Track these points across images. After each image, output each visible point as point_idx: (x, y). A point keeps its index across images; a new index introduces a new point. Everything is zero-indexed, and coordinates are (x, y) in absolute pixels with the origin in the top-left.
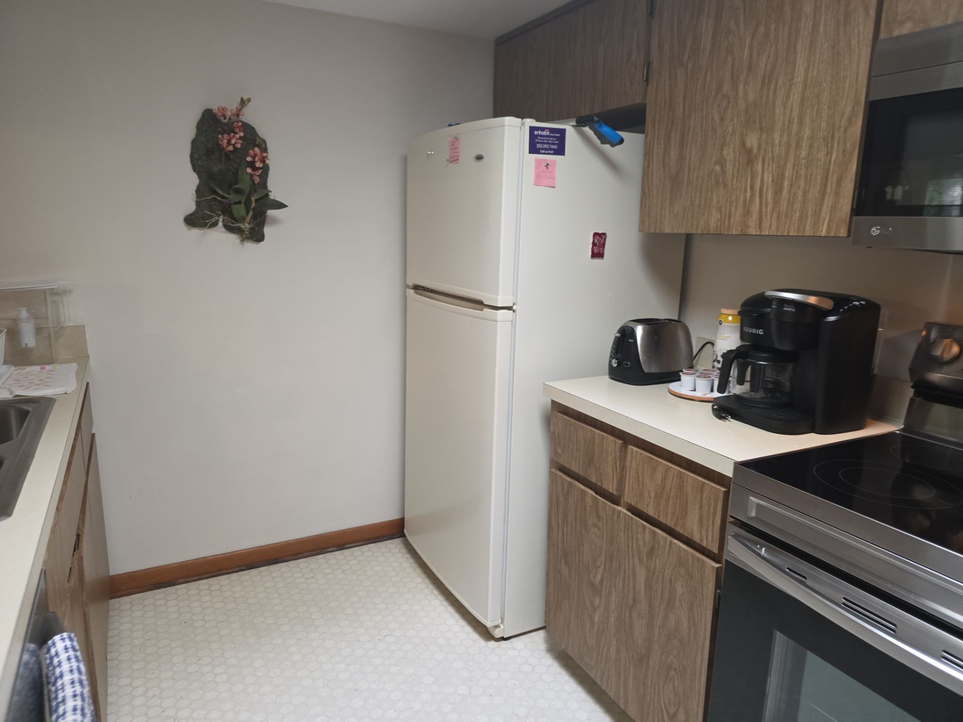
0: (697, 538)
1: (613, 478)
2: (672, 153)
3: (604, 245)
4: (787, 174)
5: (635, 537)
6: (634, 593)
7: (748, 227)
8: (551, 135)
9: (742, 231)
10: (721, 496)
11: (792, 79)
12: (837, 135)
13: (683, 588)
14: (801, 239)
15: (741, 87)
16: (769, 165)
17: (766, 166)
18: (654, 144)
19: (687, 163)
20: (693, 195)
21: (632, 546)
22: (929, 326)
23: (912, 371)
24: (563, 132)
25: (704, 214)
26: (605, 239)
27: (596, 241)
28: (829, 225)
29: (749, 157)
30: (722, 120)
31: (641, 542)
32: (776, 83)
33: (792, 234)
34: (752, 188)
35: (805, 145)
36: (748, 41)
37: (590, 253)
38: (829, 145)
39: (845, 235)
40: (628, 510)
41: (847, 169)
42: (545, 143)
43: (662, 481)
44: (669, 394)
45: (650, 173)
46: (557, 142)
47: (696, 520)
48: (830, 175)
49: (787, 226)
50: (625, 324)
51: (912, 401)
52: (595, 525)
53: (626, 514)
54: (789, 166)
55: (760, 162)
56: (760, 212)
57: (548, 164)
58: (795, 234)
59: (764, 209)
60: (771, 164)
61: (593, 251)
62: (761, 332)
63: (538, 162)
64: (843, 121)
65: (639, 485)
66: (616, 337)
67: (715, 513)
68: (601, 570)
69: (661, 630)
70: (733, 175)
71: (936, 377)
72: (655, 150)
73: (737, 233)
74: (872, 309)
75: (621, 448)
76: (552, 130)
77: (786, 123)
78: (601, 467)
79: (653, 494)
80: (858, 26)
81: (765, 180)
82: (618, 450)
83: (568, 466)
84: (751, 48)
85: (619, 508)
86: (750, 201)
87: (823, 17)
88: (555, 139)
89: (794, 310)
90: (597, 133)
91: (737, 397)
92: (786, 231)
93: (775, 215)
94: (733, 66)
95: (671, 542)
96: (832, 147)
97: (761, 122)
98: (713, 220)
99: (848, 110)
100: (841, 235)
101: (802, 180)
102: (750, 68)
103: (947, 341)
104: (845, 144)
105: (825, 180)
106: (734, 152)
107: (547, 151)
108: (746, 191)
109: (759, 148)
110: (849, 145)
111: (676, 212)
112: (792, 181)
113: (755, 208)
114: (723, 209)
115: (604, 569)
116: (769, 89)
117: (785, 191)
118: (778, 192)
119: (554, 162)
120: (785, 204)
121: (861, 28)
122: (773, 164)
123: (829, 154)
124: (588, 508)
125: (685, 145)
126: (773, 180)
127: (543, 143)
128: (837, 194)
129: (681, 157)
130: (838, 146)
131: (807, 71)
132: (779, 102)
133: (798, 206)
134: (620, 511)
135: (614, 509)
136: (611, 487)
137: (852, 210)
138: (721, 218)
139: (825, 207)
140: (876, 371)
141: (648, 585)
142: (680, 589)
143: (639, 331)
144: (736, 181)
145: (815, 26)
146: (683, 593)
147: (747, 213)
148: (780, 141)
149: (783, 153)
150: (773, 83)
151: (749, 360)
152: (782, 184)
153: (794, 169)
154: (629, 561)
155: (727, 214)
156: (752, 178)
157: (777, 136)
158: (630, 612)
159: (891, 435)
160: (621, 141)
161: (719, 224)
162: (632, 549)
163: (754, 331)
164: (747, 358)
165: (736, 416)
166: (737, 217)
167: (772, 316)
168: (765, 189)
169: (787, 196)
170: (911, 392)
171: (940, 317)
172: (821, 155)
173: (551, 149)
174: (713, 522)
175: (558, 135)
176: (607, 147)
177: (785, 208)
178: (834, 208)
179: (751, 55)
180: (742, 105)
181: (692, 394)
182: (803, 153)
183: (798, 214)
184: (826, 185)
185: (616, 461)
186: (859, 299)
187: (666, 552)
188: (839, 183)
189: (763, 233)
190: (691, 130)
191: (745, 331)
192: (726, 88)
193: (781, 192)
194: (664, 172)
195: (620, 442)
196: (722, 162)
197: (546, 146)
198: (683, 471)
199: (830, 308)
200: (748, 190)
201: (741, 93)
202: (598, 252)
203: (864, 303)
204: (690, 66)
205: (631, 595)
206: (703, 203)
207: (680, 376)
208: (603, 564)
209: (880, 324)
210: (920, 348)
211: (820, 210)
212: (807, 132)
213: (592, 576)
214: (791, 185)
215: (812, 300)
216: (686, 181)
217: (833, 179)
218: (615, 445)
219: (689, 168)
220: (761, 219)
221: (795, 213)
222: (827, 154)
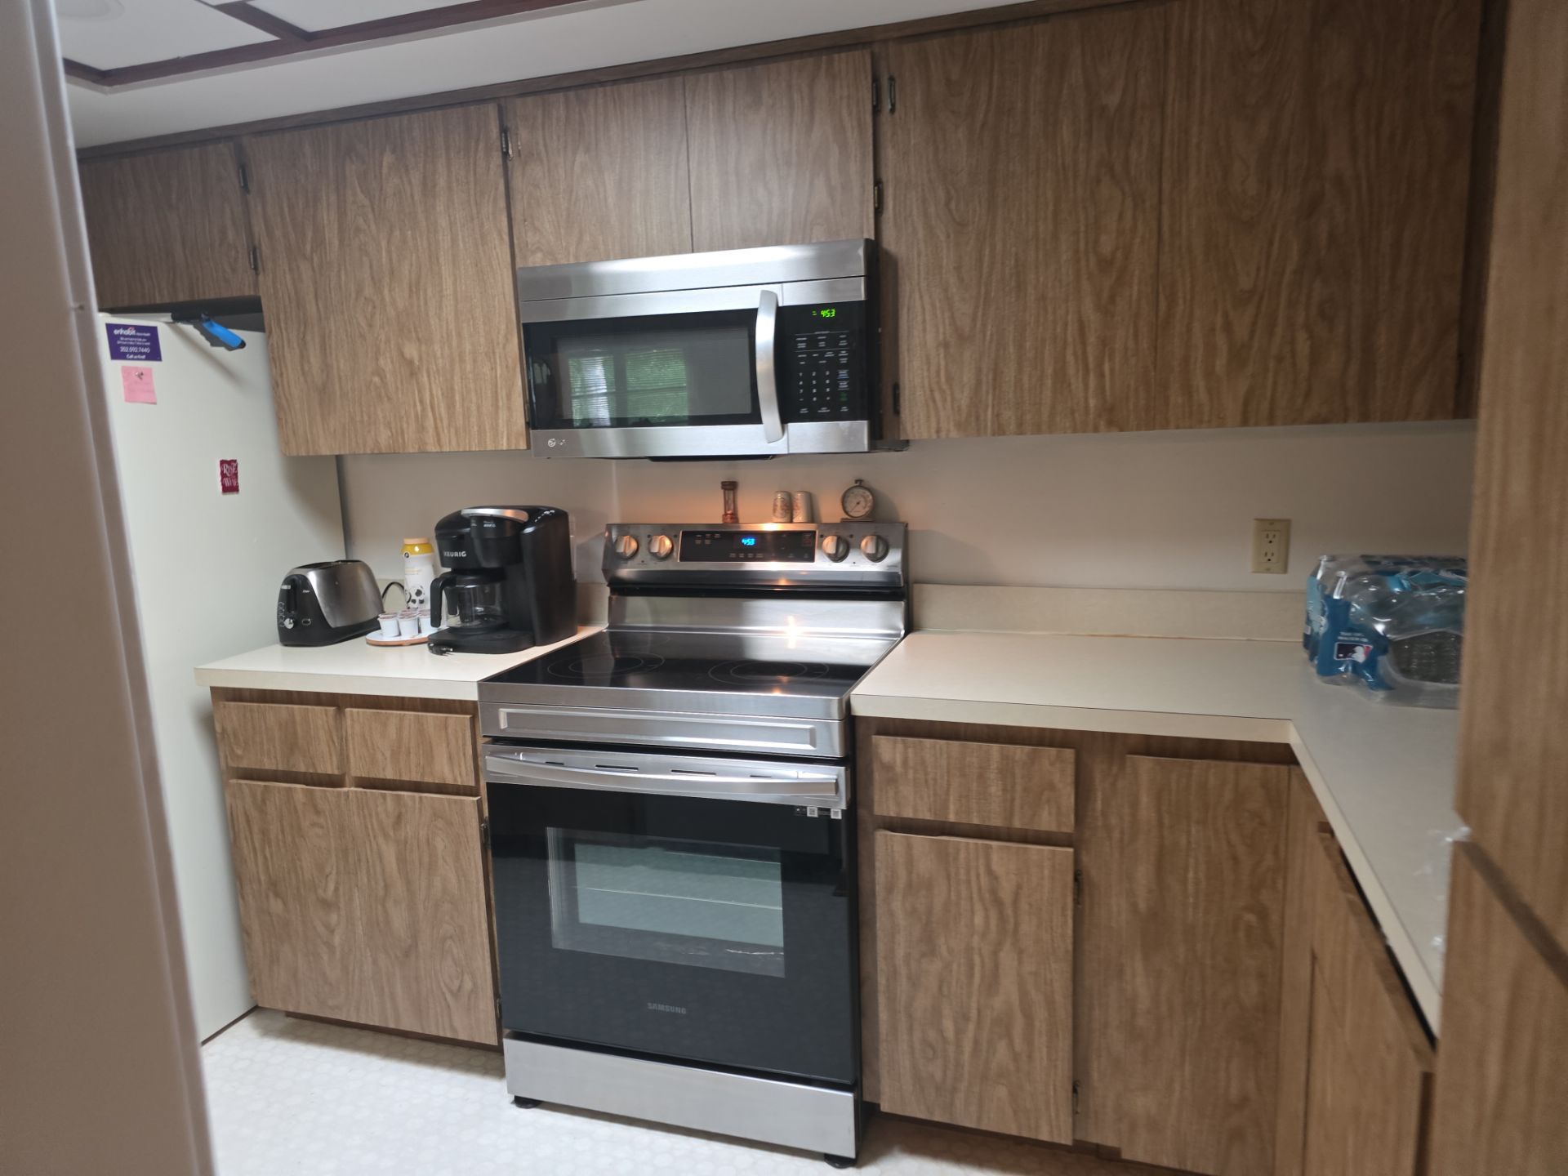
0: (450, 780)
1: (331, 755)
2: (312, 360)
3: (236, 475)
4: (456, 388)
5: (374, 814)
6: (385, 881)
7: (426, 444)
8: (138, 334)
9: (419, 448)
10: (468, 723)
11: (441, 291)
12: (497, 351)
13: (444, 841)
14: (484, 454)
15: (386, 292)
16: (435, 379)
17: (433, 379)
18: (283, 347)
19: (335, 371)
20: (352, 410)
21: (372, 825)
22: (609, 527)
23: (605, 571)
24: (153, 330)
25: (369, 432)
26: (236, 467)
27: (225, 471)
28: (508, 439)
29: (412, 370)
30: (370, 326)
31: (383, 816)
32: (425, 290)
33: (474, 449)
34: (421, 402)
35: (468, 358)
36: (384, 244)
37: (220, 488)
38: (492, 360)
39: (525, 447)
40: (357, 786)
41: (513, 384)
42: (132, 346)
43: (397, 733)
44: (368, 646)
45: (285, 383)
46: (148, 344)
47: (445, 760)
48: (499, 391)
49: (467, 441)
50: (290, 572)
51: (610, 599)
52: (314, 825)
53: (356, 792)
54: (457, 379)
55: (425, 375)
56: (436, 428)
57: (142, 374)
58: (477, 449)
59: (439, 425)
60: (437, 377)
61: (223, 485)
62: (463, 554)
63: (125, 371)
64: (501, 337)
65: (368, 750)
66: (282, 591)
67: (464, 744)
68: (333, 877)
69: (426, 904)
70: (397, 388)
71: (626, 572)
72: (287, 355)
73: (413, 451)
74: (561, 516)
75: (336, 716)
76: (138, 328)
77: (445, 335)
78: (311, 749)
79: (388, 754)
80: (495, 248)
81: (434, 392)
82: (331, 718)
83: (258, 767)
84: (389, 252)
85: (345, 789)
86: (422, 416)
87: (460, 233)
88: (144, 340)
89: (494, 526)
90: (204, 332)
91: (452, 630)
92: (468, 447)
93: (452, 430)
94: (371, 267)
95: (421, 798)
96: (495, 363)
97: (416, 332)
98: (384, 438)
99: (503, 327)
100: (522, 448)
101: (473, 394)
102: (392, 272)
103: (625, 538)
104: (506, 359)
105: (495, 394)
106: (392, 362)
107: (136, 356)
108: (415, 406)
109: (421, 359)
110: (510, 360)
111: (332, 430)
112: (463, 395)
113: (430, 423)
114: (393, 425)
115: (338, 873)
116: (418, 299)
117: (458, 405)
118: (450, 406)
119: (150, 370)
120: (461, 418)
121: (498, 250)
122: (439, 377)
123: (493, 369)
124: (300, 807)
125: (328, 351)
126: (443, 394)
127: (129, 346)
128: (509, 408)
129: (326, 367)
130: (501, 362)
131: (455, 283)
132: (432, 313)
133: (474, 420)
134: (348, 792)
135: (339, 794)
136: (329, 768)
137: (527, 424)
138: (392, 435)
139: (500, 421)
140: (575, 577)
141: (402, 860)
142: (440, 843)
143: (313, 577)
144: (402, 393)
145: (454, 241)
146: (445, 847)
147: (421, 429)
148: (442, 354)
149: (448, 366)
150: (421, 293)
151: (457, 586)
152: (453, 397)
153: (462, 382)
154: (371, 845)
155: (399, 430)
156: (419, 392)
157: (437, 347)
158: (384, 906)
159: (600, 634)
160: (243, 345)
161: (391, 442)
162: (373, 829)
163: (456, 554)
164: (455, 584)
165: (458, 648)
166: (411, 433)
167: (473, 535)
168: (436, 403)
169: (461, 410)
170: (607, 591)
171: (617, 520)
172: (486, 370)
173: (142, 354)
174: (464, 754)
175: (148, 335)
176: (220, 352)
177: (461, 422)
178: (509, 421)
179: (391, 260)
180: (391, 312)
181: (398, 639)
182: (469, 367)
183: (476, 428)
184: (497, 400)
185: (331, 732)
186: (549, 509)
187: (417, 811)
188: (509, 396)
189: (444, 450)
190: (333, 333)
191: (446, 557)
192: (368, 291)
193: (454, 406)
194: (306, 381)
195: (332, 708)
196: (380, 373)
197: (133, 349)
198: (420, 713)
199: (526, 520)
200: (418, 404)
201: (387, 299)
202: (230, 487)
203: (553, 511)
204: (316, 260)
205: (382, 884)
206: (366, 418)
207: (378, 623)
208: (335, 868)
209: (571, 531)
210: (606, 547)
211: (497, 425)
212: (468, 347)
213: (320, 892)
214: (463, 400)
215: (509, 513)
216: (338, 393)
217: (502, 394)
218: (326, 715)
219: (340, 378)
220: (438, 435)
221: (473, 427)
222: (492, 369)
